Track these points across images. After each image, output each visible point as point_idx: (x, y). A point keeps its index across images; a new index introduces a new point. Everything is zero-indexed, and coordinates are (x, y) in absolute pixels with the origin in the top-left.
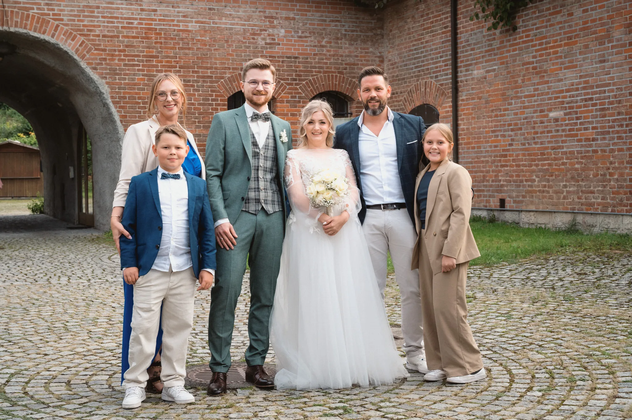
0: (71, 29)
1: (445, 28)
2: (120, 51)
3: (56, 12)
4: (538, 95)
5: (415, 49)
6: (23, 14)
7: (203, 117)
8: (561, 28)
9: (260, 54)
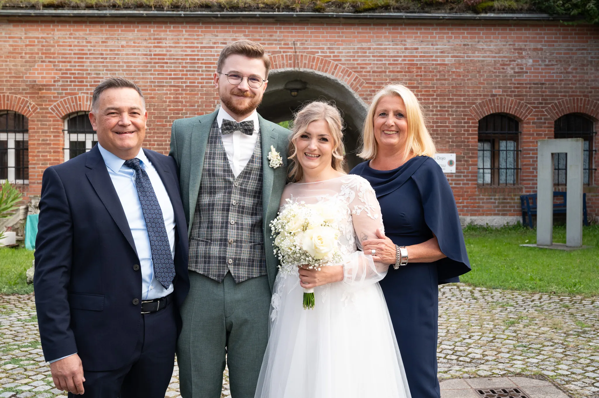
6: (310, 57)
9: (509, 82)
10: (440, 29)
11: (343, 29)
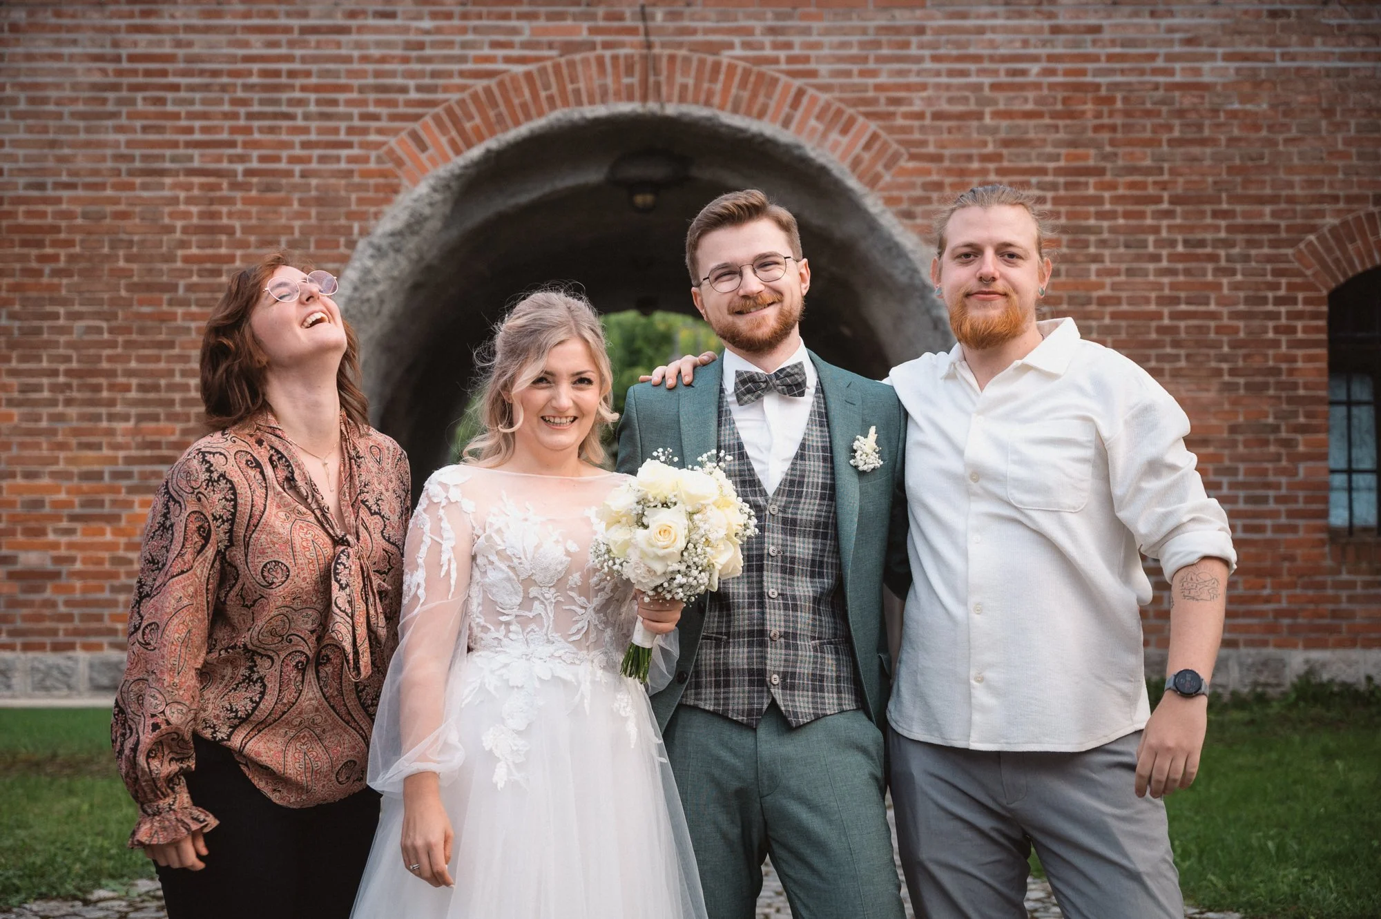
0: (841, 100)
2: (985, 158)
3: (796, 51)
6: (702, 62)
7: (1246, 357)
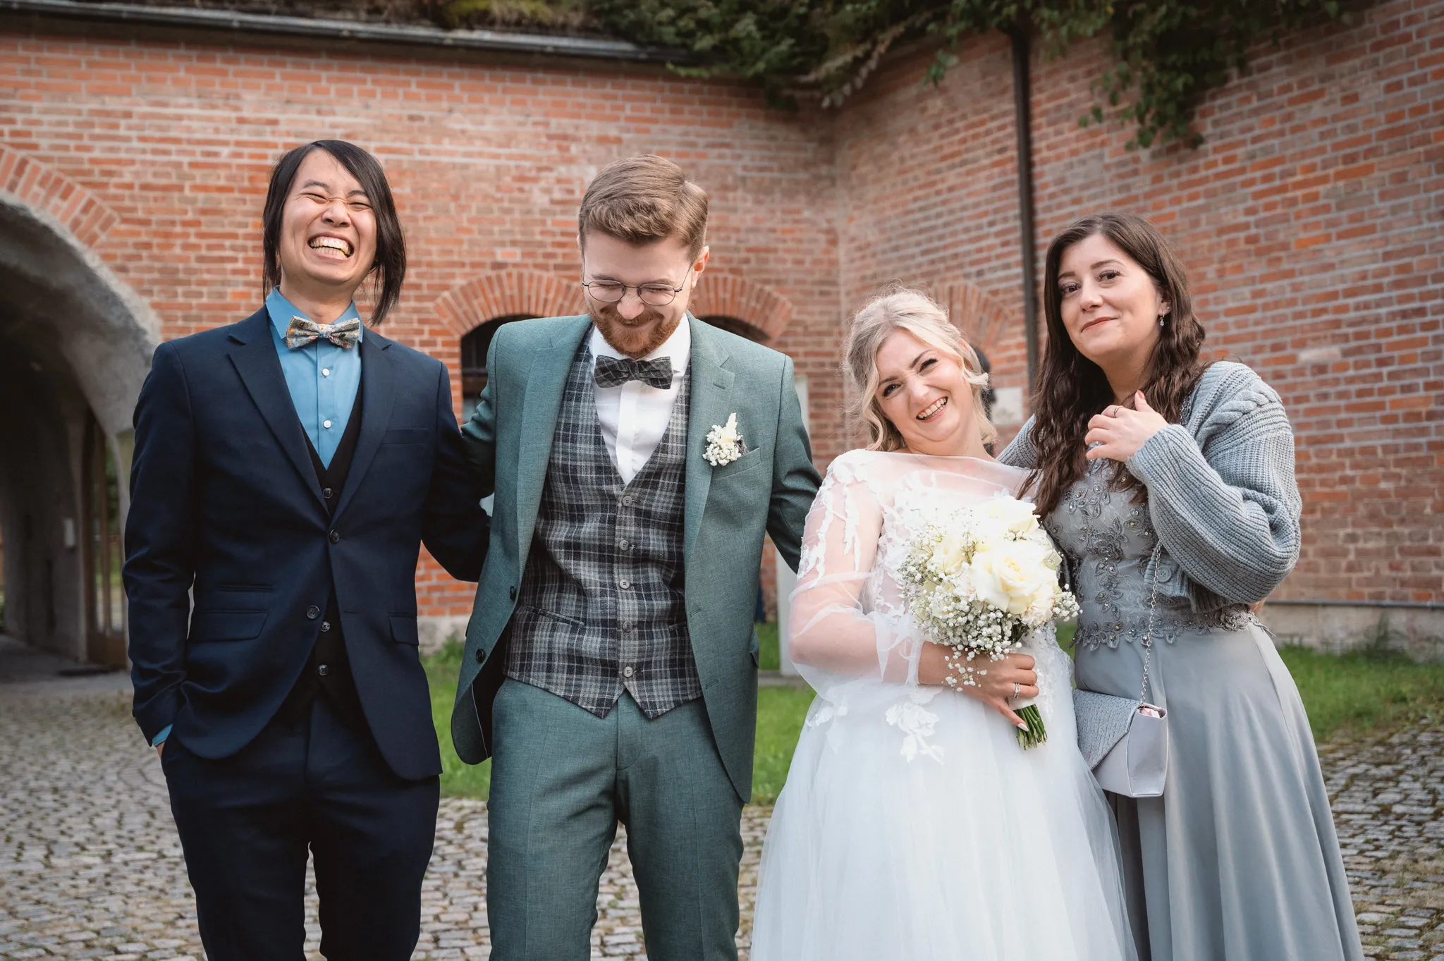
0: (60, 170)
1: (1001, 151)
3: (19, 127)
4: (1266, 307)
5: (921, 209)
8: (1323, 136)
9: (537, 229)
10: (342, 68)
11: (39, 49)
